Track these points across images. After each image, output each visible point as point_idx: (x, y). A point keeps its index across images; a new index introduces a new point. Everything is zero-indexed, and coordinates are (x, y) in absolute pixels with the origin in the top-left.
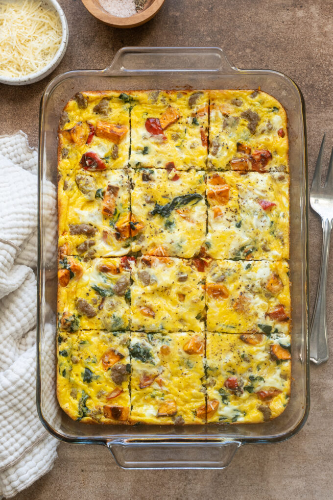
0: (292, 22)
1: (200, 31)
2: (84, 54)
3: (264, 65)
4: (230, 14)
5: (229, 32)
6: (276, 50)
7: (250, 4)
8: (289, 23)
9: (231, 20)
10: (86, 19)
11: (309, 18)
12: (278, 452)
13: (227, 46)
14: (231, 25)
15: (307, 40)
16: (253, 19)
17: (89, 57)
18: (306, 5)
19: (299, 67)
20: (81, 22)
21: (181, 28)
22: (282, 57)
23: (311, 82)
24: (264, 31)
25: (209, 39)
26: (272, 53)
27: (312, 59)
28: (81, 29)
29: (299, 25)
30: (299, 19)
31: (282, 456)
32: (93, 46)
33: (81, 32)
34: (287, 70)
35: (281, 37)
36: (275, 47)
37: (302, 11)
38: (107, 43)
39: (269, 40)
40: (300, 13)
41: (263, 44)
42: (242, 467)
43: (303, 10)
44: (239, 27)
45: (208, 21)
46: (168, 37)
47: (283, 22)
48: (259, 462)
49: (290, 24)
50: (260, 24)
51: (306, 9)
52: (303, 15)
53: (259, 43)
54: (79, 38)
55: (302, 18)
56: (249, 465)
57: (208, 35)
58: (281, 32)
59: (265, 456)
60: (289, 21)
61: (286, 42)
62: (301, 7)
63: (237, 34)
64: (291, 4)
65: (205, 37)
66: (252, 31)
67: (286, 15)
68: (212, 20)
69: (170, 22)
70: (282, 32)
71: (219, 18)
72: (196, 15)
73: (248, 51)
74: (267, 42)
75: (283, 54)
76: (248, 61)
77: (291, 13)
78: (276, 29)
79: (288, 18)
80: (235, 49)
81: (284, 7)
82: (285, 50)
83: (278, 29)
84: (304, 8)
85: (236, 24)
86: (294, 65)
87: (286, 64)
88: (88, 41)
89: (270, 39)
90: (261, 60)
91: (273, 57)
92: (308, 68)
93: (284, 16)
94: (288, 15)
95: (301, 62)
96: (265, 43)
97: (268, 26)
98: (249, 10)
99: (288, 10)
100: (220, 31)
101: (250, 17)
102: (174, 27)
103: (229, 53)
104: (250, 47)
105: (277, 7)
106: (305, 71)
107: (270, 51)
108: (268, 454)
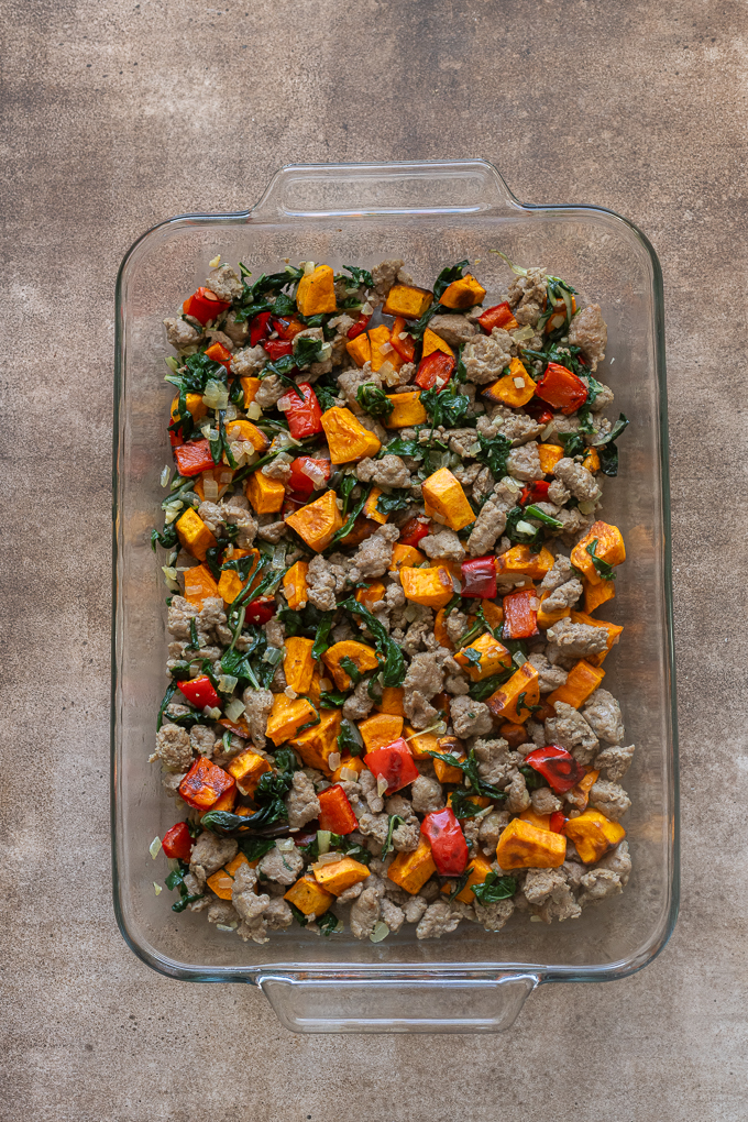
0: (696, 72)
1: (504, 98)
2: (268, 155)
3: (641, 162)
4: (566, 61)
5: (564, 98)
6: (664, 132)
7: (606, 40)
8: (690, 74)
9: (568, 73)
10: (270, 83)
11: (731, 62)
12: (702, 966)
13: (563, 126)
14: (569, 83)
15: (728, 108)
16: (614, 70)
17: (278, 162)
18: (724, 35)
19: (713, 165)
20: (260, 90)
21: (466, 95)
22: (678, 145)
23: (740, 195)
24: (637, 93)
25: (525, 114)
26: (656, 137)
27: (741, 146)
28: (259, 104)
29: (710, 77)
30: (710, 66)
31: (709, 974)
32: (285, 138)
33: (261, 111)
34: (689, 171)
35: (673, 104)
36: (661, 126)
37: (716, 48)
38: (314, 131)
39: (650, 111)
40: (712, 54)
41: (637, 121)
42: (627, 1001)
43: (718, 46)
44: (586, 87)
45: (520, 77)
46: (440, 114)
47: (677, 74)
48: (662, 989)
49: (691, 77)
50: (628, 78)
51: (724, 44)
52: (718, 58)
53: (629, 117)
54: (256, 123)
55: (717, 63)
56: (640, 995)
57: (522, 106)
58: (673, 93)
59: (674, 976)
60: (690, 70)
61: (685, 113)
62: (713, 40)
63: (581, 101)
64: (691, 35)
65: (515, 110)
66: (613, 95)
67: (682, 60)
68: (528, 76)
69: (442, 84)
70: (676, 95)
71: (544, 69)
72: (496, 65)
73: (606, 135)
74: (644, 116)
75: (680, 138)
76: (607, 155)
77: (693, 54)
78: (663, 88)
79: (687, 64)
80: (579, 133)
82: (683, 130)
83: (668, 88)
84: (719, 42)
85: (579, 82)
86: (703, 161)
87: (685, 159)
88: (275, 129)
89: (651, 109)
90: (635, 153)
91: (659, 147)
92: (732, 166)
93: (678, 62)
94: (687, 58)
95: (717, 153)
96: (640, 118)
97: (645, 82)
98: (605, 52)
99: (686, 47)
100: (547, 97)
101: (609, 66)
102: (451, 92)
103: (566, 141)
104: (610, 127)
105: (663, 44)
106: (727, 172)
107: (653, 134)
108: (680, 972)
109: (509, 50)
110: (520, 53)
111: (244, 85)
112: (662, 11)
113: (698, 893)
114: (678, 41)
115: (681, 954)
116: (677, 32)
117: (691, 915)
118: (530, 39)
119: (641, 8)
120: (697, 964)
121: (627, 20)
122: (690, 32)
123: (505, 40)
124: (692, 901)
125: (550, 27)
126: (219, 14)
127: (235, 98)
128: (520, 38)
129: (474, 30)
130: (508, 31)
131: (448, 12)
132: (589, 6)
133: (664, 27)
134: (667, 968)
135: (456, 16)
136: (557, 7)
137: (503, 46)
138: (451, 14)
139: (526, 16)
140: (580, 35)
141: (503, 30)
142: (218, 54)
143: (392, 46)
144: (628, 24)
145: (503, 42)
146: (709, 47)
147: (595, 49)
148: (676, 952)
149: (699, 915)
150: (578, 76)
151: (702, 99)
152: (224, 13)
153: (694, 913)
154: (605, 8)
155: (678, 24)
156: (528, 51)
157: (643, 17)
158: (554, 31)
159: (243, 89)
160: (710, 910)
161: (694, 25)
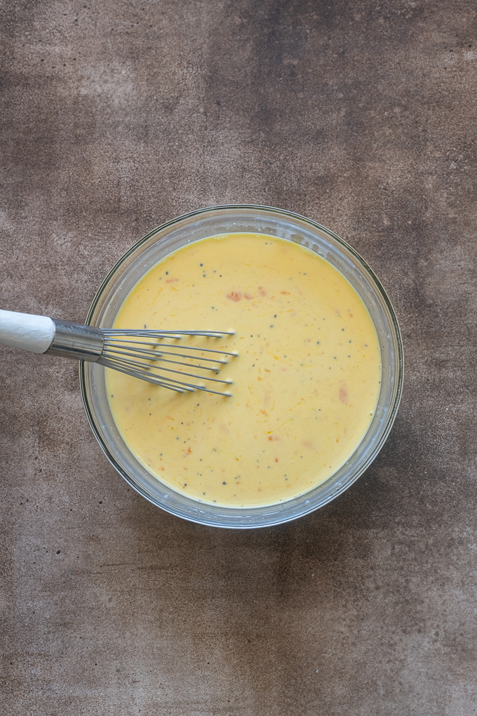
109: (331, 52)
110: (338, 54)
111: (149, 74)
112: (435, 26)
113: (462, 635)
114: (446, 47)
115: (450, 677)
116: (445, 40)
117: (457, 650)
118: (345, 44)
119: (421, 24)
120: (462, 684)
121: (411, 32)
122: (454, 41)
123: (328, 45)
124: (458, 640)
125: (359, 36)
126: (132, 26)
127: (143, 83)
128: (338, 43)
129: (306, 38)
130: (330, 39)
131: (288, 26)
132: (385, 22)
133: (436, 37)
134: (440, 687)
135: (294, 28)
136: (363, 23)
137: (327, 49)
138: (291, 28)
139: (342, 29)
140: (379, 42)
141: (326, 38)
142: (131, 53)
143: (251, 48)
144: (412, 35)
145: (326, 47)
146: (467, 51)
147: (389, 51)
148: (447, 676)
149: (463, 650)
150: (377, 70)
151: (462, 86)
152: (136, 25)
153: (459, 648)
154: (396, 24)
155: (446, 35)
156: (343, 53)
157: (422, 30)
158: (361, 40)
159: (148, 77)
160: (470, 646)
161: (457, 36)
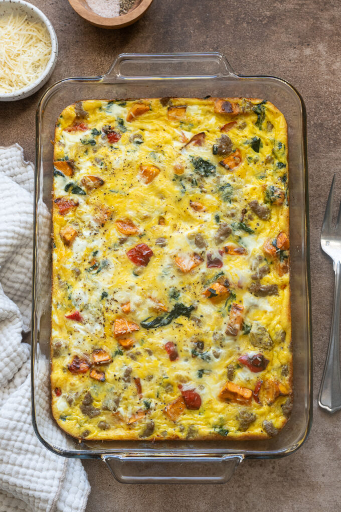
0: (299, 60)
4: (236, 53)
7: (255, 43)
8: (296, 61)
9: (237, 59)
10: (89, 60)
11: (317, 56)
12: (293, 505)
14: (237, 64)
15: (315, 78)
16: (259, 58)
18: (313, 43)
20: (84, 63)
23: (320, 121)
24: (270, 70)
27: (320, 97)
28: (84, 70)
29: (306, 63)
30: (306, 58)
31: (296, 509)
33: (85, 73)
35: (288, 76)
37: (309, 49)
40: (308, 51)
43: (311, 47)
44: (245, 66)
47: (290, 61)
49: (297, 63)
50: (266, 63)
51: (313, 47)
52: (311, 54)
55: (310, 56)
59: (278, 510)
60: (297, 59)
61: (293, 80)
62: (308, 45)
64: (298, 42)
67: (293, 54)
70: (290, 71)
77: (298, 51)
78: (283, 68)
79: (295, 56)
81: (291, 45)
83: (285, 68)
84: (311, 45)
85: (242, 64)
92: (316, 107)
93: (291, 55)
94: (295, 53)
95: (309, 100)
97: (274, 65)
98: (255, 49)
99: (295, 48)
101: (257, 56)
105: (284, 46)
106: (313, 110)
108: (281, 508)
